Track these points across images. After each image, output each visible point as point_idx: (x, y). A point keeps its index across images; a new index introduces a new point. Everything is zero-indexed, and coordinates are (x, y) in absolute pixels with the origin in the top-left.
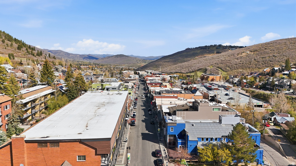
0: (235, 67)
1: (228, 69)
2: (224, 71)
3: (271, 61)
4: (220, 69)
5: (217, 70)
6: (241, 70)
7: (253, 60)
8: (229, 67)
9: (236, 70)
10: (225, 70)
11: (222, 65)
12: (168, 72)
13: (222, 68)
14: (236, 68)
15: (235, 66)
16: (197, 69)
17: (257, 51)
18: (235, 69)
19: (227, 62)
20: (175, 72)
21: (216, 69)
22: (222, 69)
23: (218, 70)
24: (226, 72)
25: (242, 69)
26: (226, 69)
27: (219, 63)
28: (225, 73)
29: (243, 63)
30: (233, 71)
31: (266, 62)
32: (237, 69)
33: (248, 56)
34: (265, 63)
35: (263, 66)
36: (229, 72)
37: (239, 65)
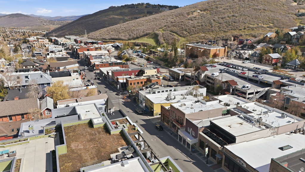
0: (195, 31)
1: (186, 33)
2: (181, 36)
3: (235, 23)
4: (174, 34)
5: (171, 36)
6: (203, 35)
7: (212, 21)
8: (186, 30)
9: (196, 35)
10: (183, 35)
11: (175, 28)
12: (98, 38)
13: (179, 33)
14: (196, 32)
15: (194, 29)
16: (142, 34)
18: (196, 34)
19: (180, 23)
20: (109, 38)
21: (170, 34)
22: (177, 34)
23: (173, 35)
24: (184, 37)
25: (204, 32)
26: (183, 33)
27: (171, 26)
28: (183, 39)
29: (202, 25)
30: (193, 36)
31: (230, 24)
32: (198, 33)
33: (202, 16)
34: (230, 25)
35: (229, 28)
36: (188, 38)
37: (198, 27)
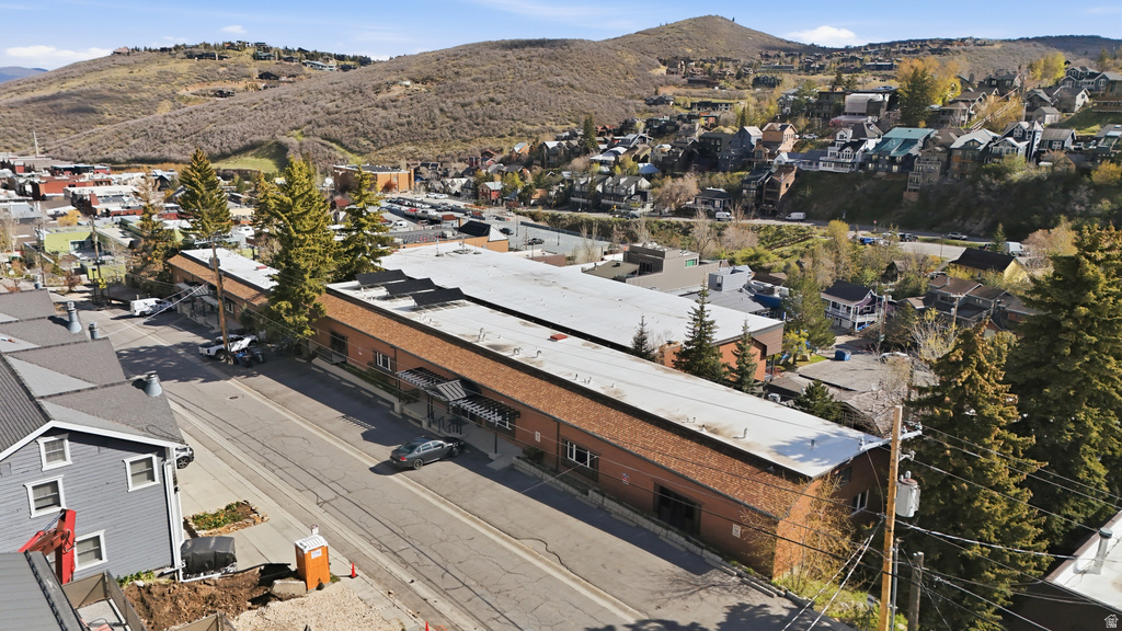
0: (389, 137)
1: (365, 143)
2: (351, 151)
3: (491, 118)
4: (334, 145)
5: (325, 149)
6: (411, 148)
7: (437, 111)
8: (365, 135)
9: (393, 149)
10: (357, 149)
11: (336, 128)
13: (345, 142)
14: (393, 142)
15: (387, 132)
16: (237, 144)
17: (432, 80)
18: (392, 145)
19: (352, 116)
20: (128, 157)
21: (323, 145)
22: (342, 145)
23: (331, 147)
24: (361, 154)
25: (414, 142)
26: (357, 143)
27: (324, 122)
28: (359, 159)
29: (409, 123)
30: (386, 151)
31: (480, 120)
32: (397, 143)
33: (413, 97)
34: (478, 124)
35: (474, 132)
36: (373, 156)
37: (399, 128)
